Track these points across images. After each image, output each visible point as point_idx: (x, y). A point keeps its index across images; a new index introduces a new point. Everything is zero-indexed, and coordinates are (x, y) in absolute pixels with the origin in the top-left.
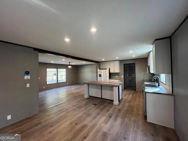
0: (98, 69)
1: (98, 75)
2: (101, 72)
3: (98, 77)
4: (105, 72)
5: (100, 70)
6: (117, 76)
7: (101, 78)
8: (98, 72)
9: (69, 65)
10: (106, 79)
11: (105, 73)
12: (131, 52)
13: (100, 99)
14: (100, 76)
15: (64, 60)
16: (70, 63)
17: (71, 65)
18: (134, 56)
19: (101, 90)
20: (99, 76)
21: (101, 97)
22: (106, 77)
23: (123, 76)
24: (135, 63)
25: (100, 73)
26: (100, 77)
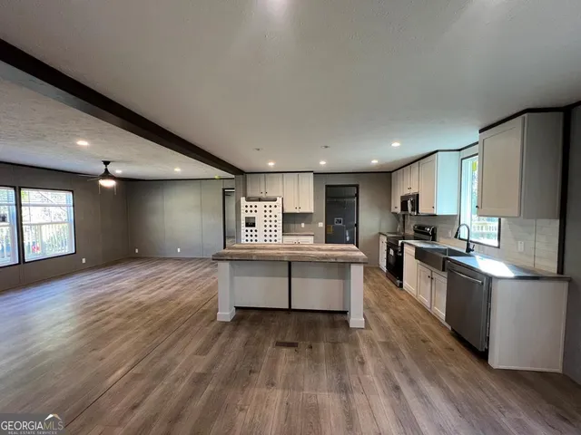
0: (243, 199)
1: (243, 222)
2: (254, 209)
3: (243, 228)
4: (268, 209)
5: (249, 204)
6: (303, 225)
7: (254, 233)
8: (243, 209)
9: (107, 175)
10: (273, 233)
11: (268, 214)
12: (396, 144)
13: (282, 313)
14: (250, 223)
15: (83, 143)
16: (106, 163)
17: (113, 177)
18: (375, 162)
19: (287, 279)
20: (247, 225)
21: (287, 307)
22: (273, 229)
23: (321, 225)
24: (357, 186)
25: (249, 215)
26: (249, 229)
